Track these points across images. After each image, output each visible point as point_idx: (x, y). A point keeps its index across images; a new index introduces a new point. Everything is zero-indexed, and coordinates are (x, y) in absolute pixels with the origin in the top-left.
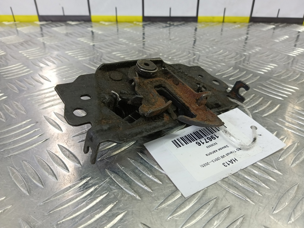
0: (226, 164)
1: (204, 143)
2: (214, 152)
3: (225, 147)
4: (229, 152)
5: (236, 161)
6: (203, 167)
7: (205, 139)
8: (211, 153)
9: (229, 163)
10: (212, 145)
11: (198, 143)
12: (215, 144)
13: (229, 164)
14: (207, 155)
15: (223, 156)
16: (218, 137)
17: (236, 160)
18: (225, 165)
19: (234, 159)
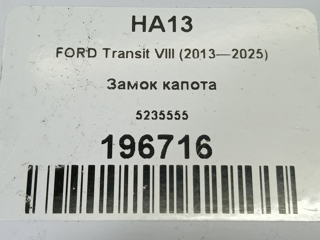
0: (181, 23)
1: (180, 142)
2: (176, 86)
3: (122, 86)
4: (130, 61)
5: (139, 19)
6: (263, 51)
7: (163, 156)
8: (195, 86)
9: (168, 26)
10: (161, 115)
11: (204, 151)
12: (144, 115)
13: (173, 19)
14: (213, 86)
15: (159, 57)
16: (109, 140)
17: (134, 23)
18: (189, 23)
19: (139, 27)
